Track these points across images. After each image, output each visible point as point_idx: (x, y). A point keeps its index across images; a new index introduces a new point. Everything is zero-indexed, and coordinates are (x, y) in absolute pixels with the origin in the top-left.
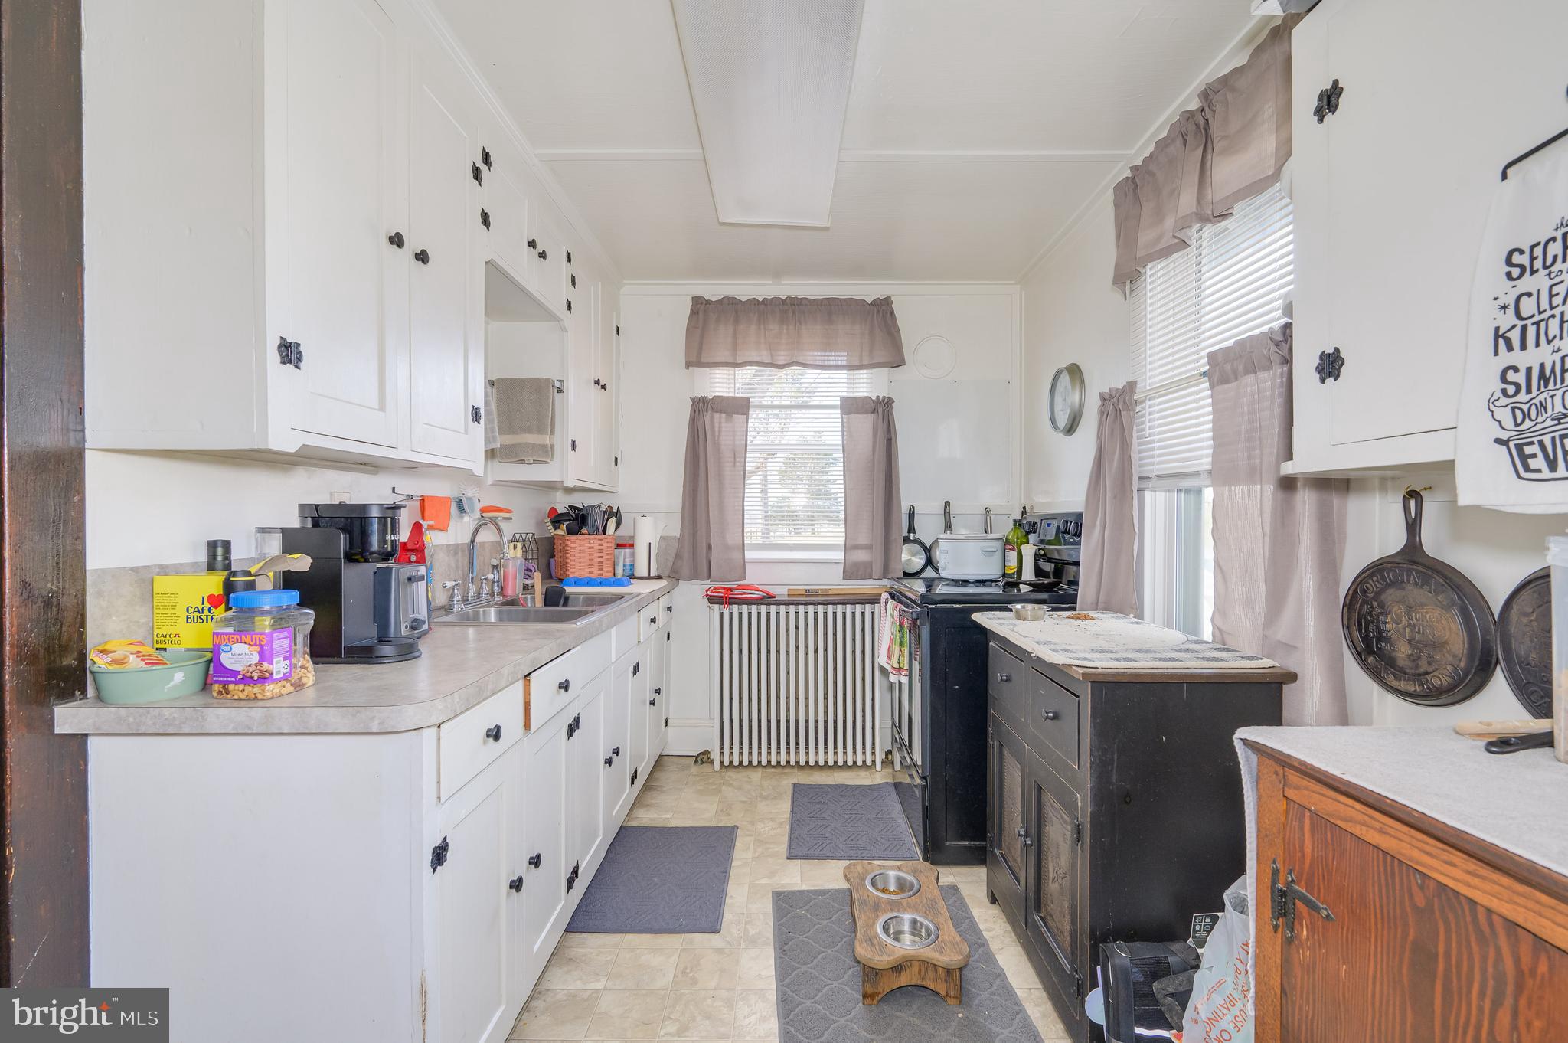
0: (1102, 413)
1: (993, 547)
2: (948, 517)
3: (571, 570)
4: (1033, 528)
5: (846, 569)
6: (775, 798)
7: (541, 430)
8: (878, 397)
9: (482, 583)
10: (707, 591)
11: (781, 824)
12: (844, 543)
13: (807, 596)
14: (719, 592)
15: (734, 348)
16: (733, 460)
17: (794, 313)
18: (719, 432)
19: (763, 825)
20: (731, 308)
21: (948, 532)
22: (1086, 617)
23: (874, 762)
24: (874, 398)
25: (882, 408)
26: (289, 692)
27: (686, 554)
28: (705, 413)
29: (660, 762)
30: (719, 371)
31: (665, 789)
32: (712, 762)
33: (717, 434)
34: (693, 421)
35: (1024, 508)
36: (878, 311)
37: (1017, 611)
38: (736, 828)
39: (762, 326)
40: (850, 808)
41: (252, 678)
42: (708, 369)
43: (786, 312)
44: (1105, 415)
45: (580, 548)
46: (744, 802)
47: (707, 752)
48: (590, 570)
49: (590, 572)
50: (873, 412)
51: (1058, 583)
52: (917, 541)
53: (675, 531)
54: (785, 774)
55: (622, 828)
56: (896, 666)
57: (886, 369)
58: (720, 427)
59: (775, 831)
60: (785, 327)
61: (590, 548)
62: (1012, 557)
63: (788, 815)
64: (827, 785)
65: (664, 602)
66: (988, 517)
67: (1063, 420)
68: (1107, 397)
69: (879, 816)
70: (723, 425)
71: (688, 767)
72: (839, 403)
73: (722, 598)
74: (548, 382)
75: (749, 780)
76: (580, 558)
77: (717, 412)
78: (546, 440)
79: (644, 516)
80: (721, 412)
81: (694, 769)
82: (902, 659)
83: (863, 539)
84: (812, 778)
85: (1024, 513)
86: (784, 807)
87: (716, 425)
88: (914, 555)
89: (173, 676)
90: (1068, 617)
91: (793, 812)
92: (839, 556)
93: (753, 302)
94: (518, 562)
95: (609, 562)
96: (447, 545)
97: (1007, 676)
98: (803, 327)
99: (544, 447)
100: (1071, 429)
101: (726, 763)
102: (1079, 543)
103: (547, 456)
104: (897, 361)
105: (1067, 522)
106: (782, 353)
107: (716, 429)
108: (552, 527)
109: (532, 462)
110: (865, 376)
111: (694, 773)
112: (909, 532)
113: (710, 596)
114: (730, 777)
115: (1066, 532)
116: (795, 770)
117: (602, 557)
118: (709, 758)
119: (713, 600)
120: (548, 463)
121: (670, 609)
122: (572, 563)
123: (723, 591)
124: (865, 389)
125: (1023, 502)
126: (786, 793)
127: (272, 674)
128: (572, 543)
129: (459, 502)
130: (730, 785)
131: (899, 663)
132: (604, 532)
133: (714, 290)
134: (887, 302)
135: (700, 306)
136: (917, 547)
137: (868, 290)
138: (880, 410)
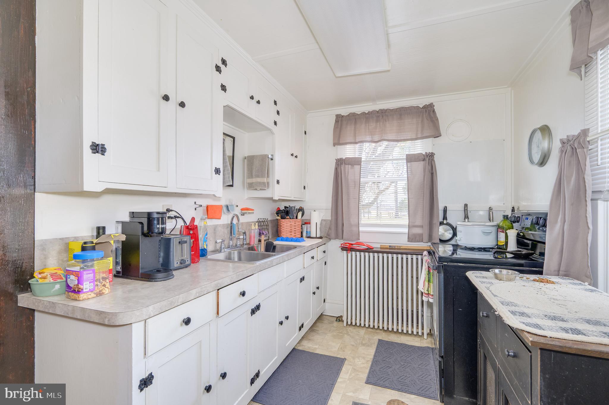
0: (562, 151)
1: (489, 230)
2: (466, 212)
3: (283, 234)
4: (517, 220)
5: (410, 236)
6: (368, 346)
7: (263, 176)
8: (426, 153)
9: (237, 240)
10: (341, 244)
11: (368, 361)
12: (408, 224)
13: (390, 249)
14: (346, 245)
15: (355, 136)
16: (354, 186)
17: (383, 117)
18: (348, 173)
19: (358, 360)
20: (353, 118)
21: (466, 220)
22: (548, 282)
23: (423, 333)
24: (424, 153)
25: (429, 158)
26: (93, 297)
27: (333, 228)
28: (342, 165)
29: (321, 317)
30: (348, 147)
31: (319, 332)
32: (343, 321)
33: (347, 174)
34: (336, 169)
35: (513, 208)
36: (426, 111)
37: (495, 274)
38: (345, 360)
39: (367, 125)
40: (405, 358)
41: (75, 290)
42: (343, 146)
43: (379, 116)
44: (564, 153)
45: (286, 224)
46: (353, 345)
47: (341, 317)
48: (291, 234)
49: (290, 235)
50: (424, 160)
51: (532, 254)
52: (448, 224)
53: (329, 218)
54: (377, 333)
55: (294, 349)
56: (427, 292)
57: (431, 139)
58: (348, 171)
59: (363, 365)
60: (378, 124)
61: (291, 224)
62: (502, 236)
63: (372, 357)
64: (396, 343)
65: (322, 248)
66: (491, 213)
67: (537, 157)
68: (565, 141)
69: (420, 367)
70: (350, 170)
71: (332, 322)
72: (405, 157)
73: (348, 248)
74: (266, 156)
75: (358, 334)
76: (286, 229)
77: (347, 165)
78: (265, 180)
79: (315, 211)
80: (349, 164)
81: (336, 324)
82: (429, 289)
83: (419, 222)
84: (389, 338)
85: (513, 210)
86: (371, 352)
87: (347, 170)
88: (446, 231)
89: (55, 286)
90: (534, 280)
91: (375, 356)
92: (406, 230)
93: (364, 114)
94: (256, 231)
95: (299, 230)
96: (223, 224)
97: (486, 314)
98: (387, 123)
99: (264, 183)
100: (543, 162)
101: (349, 323)
102: (545, 231)
103: (266, 187)
104: (437, 135)
105: (538, 218)
106: (377, 136)
107: (347, 172)
108: (276, 216)
109: (259, 189)
110: (420, 143)
111: (335, 326)
112: (444, 219)
113: (343, 247)
114: (350, 330)
115: (537, 224)
116: (382, 332)
117: (295, 228)
118: (342, 320)
119: (343, 249)
120: (266, 190)
121: (324, 252)
122: (283, 231)
123: (348, 245)
124: (420, 150)
125: (513, 204)
126: (374, 344)
127: (83, 289)
128: (283, 222)
129: (227, 207)
130: (349, 335)
131: (428, 291)
132: (297, 218)
133: (345, 111)
134: (431, 106)
135: (339, 119)
136: (448, 227)
137: (420, 101)
138: (427, 159)
